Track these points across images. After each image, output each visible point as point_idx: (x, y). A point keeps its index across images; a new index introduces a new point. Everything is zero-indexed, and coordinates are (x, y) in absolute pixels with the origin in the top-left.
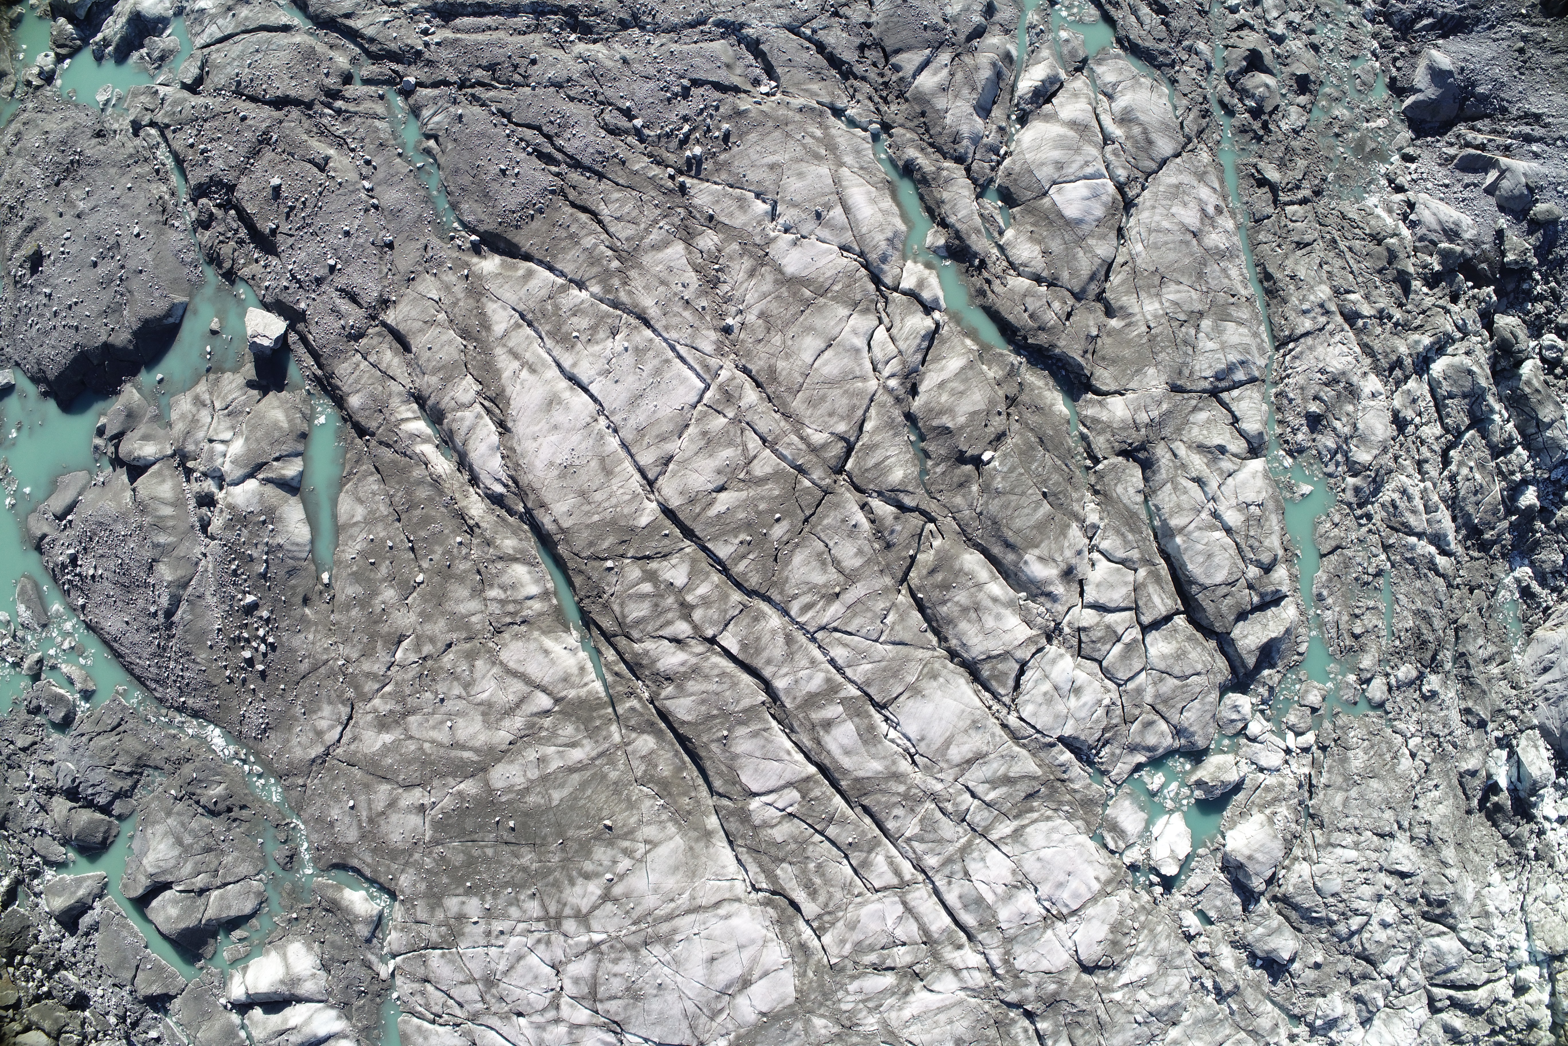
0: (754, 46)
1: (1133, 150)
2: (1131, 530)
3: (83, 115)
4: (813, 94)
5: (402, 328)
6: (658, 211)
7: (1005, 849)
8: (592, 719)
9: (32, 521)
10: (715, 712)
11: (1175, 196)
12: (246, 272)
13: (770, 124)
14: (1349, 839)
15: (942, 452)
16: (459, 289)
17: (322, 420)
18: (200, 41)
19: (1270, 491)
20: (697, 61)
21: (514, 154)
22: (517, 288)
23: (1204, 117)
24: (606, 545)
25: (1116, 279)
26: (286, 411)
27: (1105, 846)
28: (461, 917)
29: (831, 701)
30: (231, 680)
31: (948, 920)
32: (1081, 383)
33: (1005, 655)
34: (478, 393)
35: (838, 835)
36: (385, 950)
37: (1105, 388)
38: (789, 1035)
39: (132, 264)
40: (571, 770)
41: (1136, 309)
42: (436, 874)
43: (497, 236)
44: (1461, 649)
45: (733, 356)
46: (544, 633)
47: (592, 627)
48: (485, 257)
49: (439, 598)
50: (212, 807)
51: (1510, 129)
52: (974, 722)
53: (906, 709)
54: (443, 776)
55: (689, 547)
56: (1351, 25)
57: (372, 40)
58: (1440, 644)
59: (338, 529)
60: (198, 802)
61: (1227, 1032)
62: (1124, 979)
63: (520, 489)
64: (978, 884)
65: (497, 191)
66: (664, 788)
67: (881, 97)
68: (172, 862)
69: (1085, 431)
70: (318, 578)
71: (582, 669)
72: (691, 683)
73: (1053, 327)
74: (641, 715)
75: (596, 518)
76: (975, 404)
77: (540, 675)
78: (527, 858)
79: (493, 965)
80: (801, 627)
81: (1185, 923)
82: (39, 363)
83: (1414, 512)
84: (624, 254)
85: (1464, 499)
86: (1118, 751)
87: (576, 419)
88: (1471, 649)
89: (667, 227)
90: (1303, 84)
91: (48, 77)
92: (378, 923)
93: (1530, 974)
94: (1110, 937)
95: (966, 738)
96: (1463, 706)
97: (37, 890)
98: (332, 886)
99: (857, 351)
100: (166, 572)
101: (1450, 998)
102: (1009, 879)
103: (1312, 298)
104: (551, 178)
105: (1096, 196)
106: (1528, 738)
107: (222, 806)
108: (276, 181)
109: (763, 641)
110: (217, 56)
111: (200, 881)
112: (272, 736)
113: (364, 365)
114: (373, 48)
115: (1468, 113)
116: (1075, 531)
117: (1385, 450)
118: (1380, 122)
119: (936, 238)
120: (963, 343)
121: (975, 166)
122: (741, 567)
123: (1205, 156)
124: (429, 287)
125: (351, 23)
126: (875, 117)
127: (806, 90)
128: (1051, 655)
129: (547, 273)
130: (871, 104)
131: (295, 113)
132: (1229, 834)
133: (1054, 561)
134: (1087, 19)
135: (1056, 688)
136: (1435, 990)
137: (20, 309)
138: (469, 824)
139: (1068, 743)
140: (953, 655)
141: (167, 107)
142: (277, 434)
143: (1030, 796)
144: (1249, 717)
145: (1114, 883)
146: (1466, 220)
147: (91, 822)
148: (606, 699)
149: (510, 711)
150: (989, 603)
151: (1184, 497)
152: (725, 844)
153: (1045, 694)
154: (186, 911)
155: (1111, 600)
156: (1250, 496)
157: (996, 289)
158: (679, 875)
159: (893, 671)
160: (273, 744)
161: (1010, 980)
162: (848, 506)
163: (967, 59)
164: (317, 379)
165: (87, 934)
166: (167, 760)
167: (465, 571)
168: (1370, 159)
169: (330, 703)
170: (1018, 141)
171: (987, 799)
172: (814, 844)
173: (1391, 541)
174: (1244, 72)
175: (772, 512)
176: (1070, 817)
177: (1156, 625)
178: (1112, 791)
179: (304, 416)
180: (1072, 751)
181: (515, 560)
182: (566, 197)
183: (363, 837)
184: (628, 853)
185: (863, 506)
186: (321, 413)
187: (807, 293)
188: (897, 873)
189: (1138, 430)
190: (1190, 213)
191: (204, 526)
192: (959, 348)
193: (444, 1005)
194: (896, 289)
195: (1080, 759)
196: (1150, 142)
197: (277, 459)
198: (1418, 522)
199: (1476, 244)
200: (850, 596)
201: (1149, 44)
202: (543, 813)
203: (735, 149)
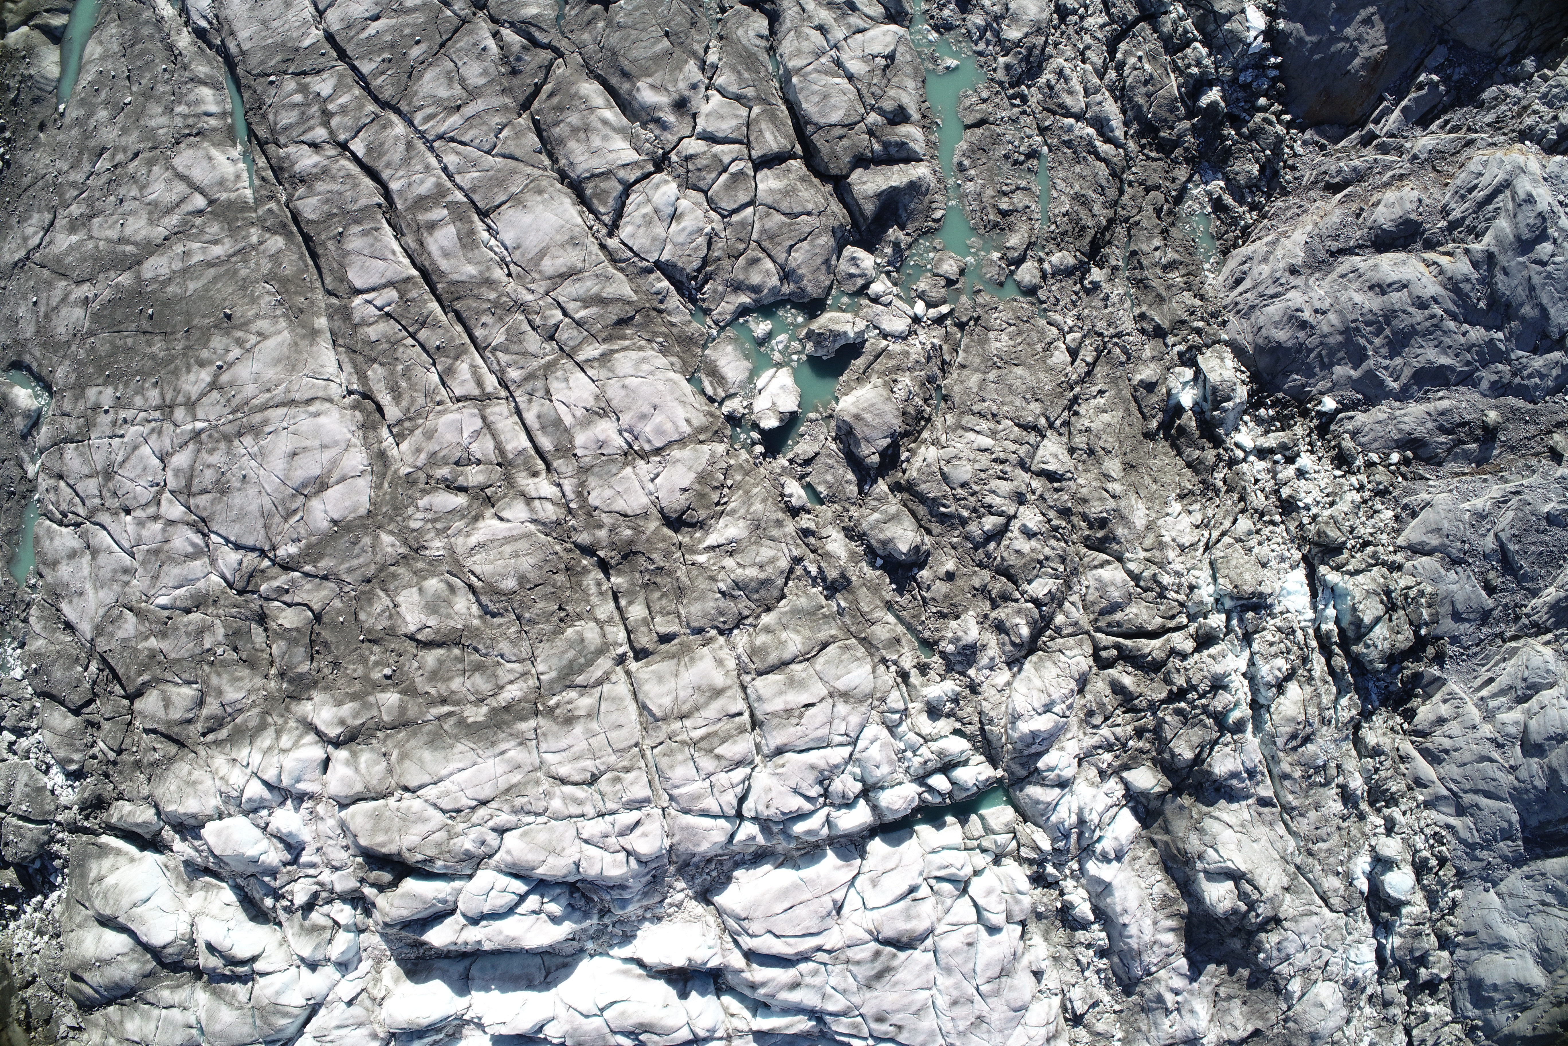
2: (748, 69)
7: (590, 372)
8: (236, 220)
10: (335, 211)
14: (984, 425)
19: (909, 58)
24: (273, 62)
27: (703, 392)
28: (96, 408)
29: (437, 204)
31: (528, 444)
33: (607, 174)
35: (428, 338)
36: (36, 447)
38: (356, 550)
40: (210, 264)
42: (85, 364)
44: (1133, 247)
46: (214, 145)
47: (252, 138)
49: (138, 115)
52: (572, 238)
53: (506, 217)
54: (107, 270)
55: (341, 66)
61: (833, 632)
62: (711, 540)
63: (219, 23)
64: (556, 404)
66: (284, 286)
70: (56, 109)
71: (238, 177)
72: (319, 184)
74: (277, 216)
75: (270, 41)
77: (202, 179)
78: (158, 347)
79: (113, 456)
80: (422, 135)
81: (787, 491)
83: (1070, 92)
85: (1132, 88)
86: (720, 288)
88: (1145, 248)
93: (1216, 623)
94: (697, 487)
95: (561, 252)
96: (1137, 311)
98: (7, 384)
101: (1117, 647)
102: (591, 403)
106: (1214, 352)
109: (386, 146)
116: (692, 68)
117: (1039, 31)
122: (379, 81)
132: (844, 401)
133: (666, 90)
135: (656, 211)
136: (1100, 636)
138: (119, 314)
139: (666, 269)
140: (563, 176)
143: (623, 322)
144: (872, 276)
145: (708, 432)
148: (252, 203)
149: (171, 209)
150: (599, 125)
151: (805, 43)
152: (330, 346)
153: (645, 216)
155: (719, 130)
156: (876, 49)
158: (279, 368)
159: (499, 181)
161: (583, 518)
162: (481, 32)
167: (163, 93)
169: (40, 211)
171: (577, 316)
172: (406, 346)
173: (1047, 123)
175: (413, 35)
176: (664, 351)
177: (768, 163)
178: (714, 332)
181: (204, 82)
183: (37, 332)
184: (240, 343)
185: (495, 35)
188: (480, 384)
193: (71, 502)
195: (682, 295)
197: (47, 11)
198: (1076, 103)
200: (469, 110)
202: (178, 302)
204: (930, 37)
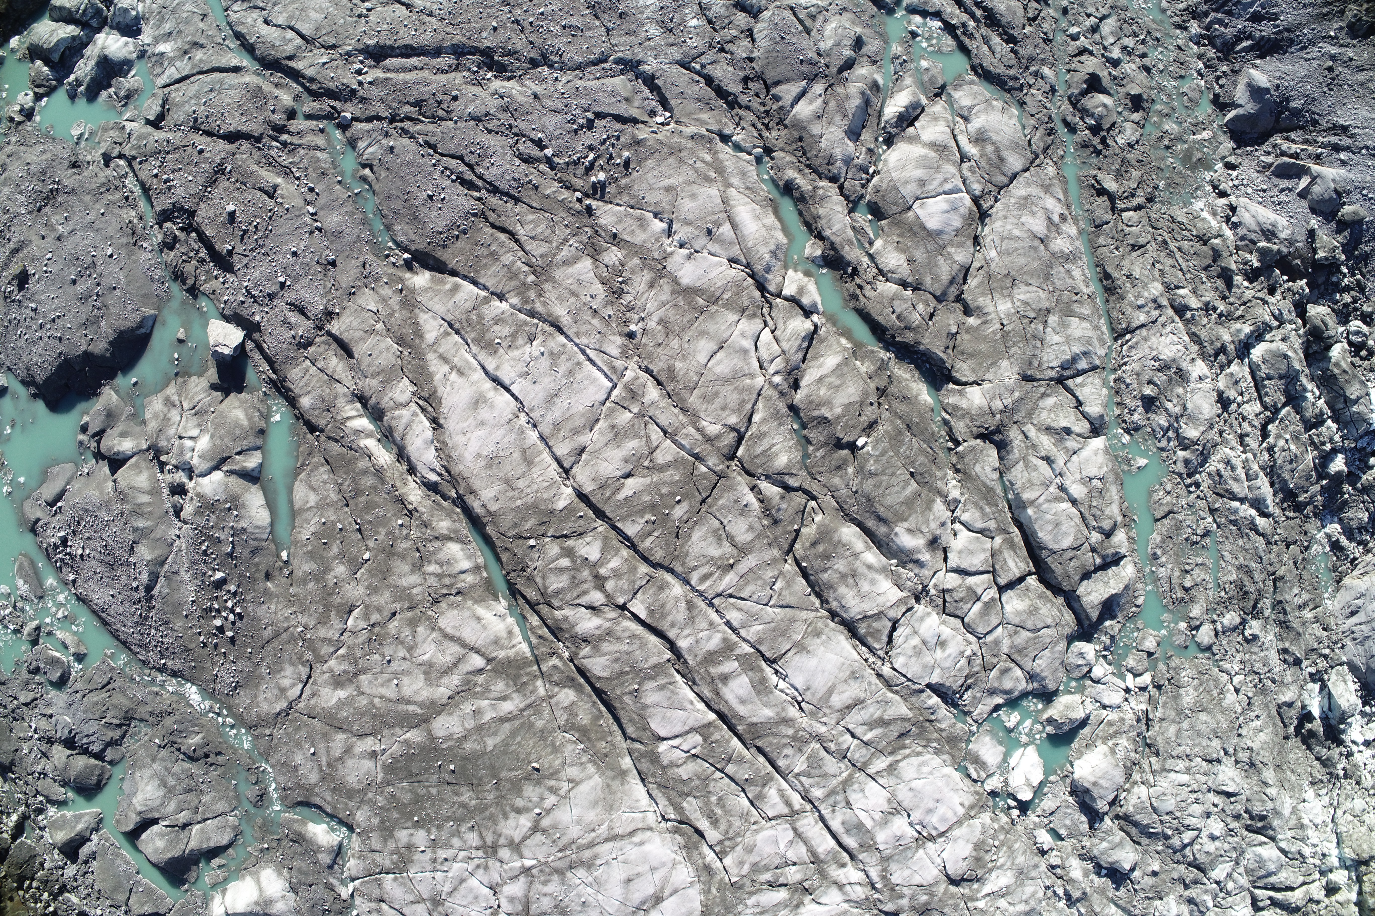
0: (650, 81)
1: (987, 167)
2: (989, 504)
3: (60, 148)
4: (702, 123)
5: (345, 337)
6: (568, 231)
7: (881, 781)
8: (519, 676)
9: (27, 506)
10: (627, 669)
11: (1024, 207)
12: (207, 287)
13: (665, 151)
14: (1181, 765)
15: (822, 438)
16: (395, 302)
17: (277, 417)
18: (161, 81)
19: (1110, 465)
20: (600, 96)
21: (440, 181)
22: (445, 300)
23: (1049, 135)
24: (528, 525)
25: (972, 282)
26: (246, 410)
27: (969, 776)
28: (410, 847)
29: (728, 658)
30: (205, 645)
31: (833, 843)
32: (943, 374)
33: (879, 615)
34: (413, 393)
35: (736, 772)
36: (345, 875)
37: (964, 379)
39: (106, 282)
40: (503, 720)
41: (990, 309)
42: (388, 810)
43: (427, 254)
44: (1279, 598)
45: (636, 358)
46: (477, 602)
47: (518, 596)
48: (416, 273)
49: (383, 573)
50: (192, 754)
51: (1320, 139)
52: (853, 673)
53: (793, 663)
54: (391, 726)
55: (601, 527)
56: (1179, 47)
57: (312, 80)
58: (1260, 594)
59: (294, 513)
60: (179, 750)
62: (987, 889)
63: (452, 478)
64: (858, 812)
65: (426, 215)
66: (584, 734)
67: (763, 124)
68: (158, 802)
69: (947, 417)
70: (278, 556)
71: (510, 633)
72: (605, 644)
73: (918, 327)
74: (563, 671)
75: (519, 502)
76: (850, 396)
77: (474, 639)
78: (467, 796)
79: (439, 887)
80: (701, 594)
81: (1039, 840)
82: (28, 369)
83: (1237, 480)
84: (539, 269)
85: (1281, 467)
86: (979, 695)
87: (500, 416)
88: (1288, 597)
89: (576, 245)
90: (1137, 103)
91: (28, 114)
92: (339, 852)
93: (1340, 877)
94: (974, 854)
95: (845, 687)
96: (1280, 647)
97: (41, 824)
98: (298, 820)
99: (746, 352)
100: (145, 553)
101: (1270, 898)
102: (886, 807)
103: (1146, 294)
104: (473, 202)
105: (954, 209)
106: (1338, 674)
107: (200, 753)
108: (231, 208)
109: (668, 607)
110: (176, 95)
111: (183, 817)
112: (242, 693)
113: (313, 370)
114: (314, 87)
115: (1283, 125)
116: (939, 506)
117: (1211, 427)
118: (1206, 135)
119: (813, 249)
120: (839, 342)
121: (847, 184)
122: (647, 543)
123: (1050, 170)
124: (368, 300)
125: (293, 64)
126: (758, 142)
127: (697, 120)
128: (919, 614)
129: (472, 287)
130: (754, 131)
131: (246, 146)
132: (1076, 763)
133: (921, 532)
134: (945, 49)
135: (924, 642)
136: (1257, 892)
137: (10, 321)
138: (415, 768)
139: (936, 689)
140: (833, 615)
141: (133, 141)
142: (238, 431)
143: (902, 735)
144: (1093, 662)
145: (978, 807)
146: (1282, 221)
147: (87, 766)
148: (532, 658)
149: (448, 670)
150: (865, 571)
151: (1034, 474)
152: (638, 781)
153: (915, 647)
154: (172, 843)
155: (972, 565)
156: (1093, 471)
157: (867, 294)
158: (599, 809)
159: (781, 631)
160: (243, 699)
161: (887, 893)
162: (740, 488)
163: (839, 89)
164: (272, 382)
165: (86, 862)
166: (151, 713)
167: (406, 550)
168: (1196, 168)
169: (291, 664)
170: (885, 161)
171: (866, 738)
172: (715, 780)
173: (1217, 506)
174: (1084, 93)
175: (673, 494)
176: (937, 752)
177: (1011, 585)
178: (974, 729)
179: (262, 415)
180: (938, 696)
181: (449, 539)
182: (487, 220)
183: (323, 779)
184: (553, 791)
185: (753, 488)
186: (276, 412)
187: (701, 302)
188: (788, 803)
189: (993, 416)
190: (1038, 222)
191: (177, 512)
192: (836, 347)
194: (779, 295)
195: (946, 702)
196: (1002, 159)
197: (239, 453)
198: (1241, 489)
199: (1291, 242)
200: (743, 567)
201: (1000, 70)
202: (479, 757)
203: (635, 174)
204: (1124, 441)
